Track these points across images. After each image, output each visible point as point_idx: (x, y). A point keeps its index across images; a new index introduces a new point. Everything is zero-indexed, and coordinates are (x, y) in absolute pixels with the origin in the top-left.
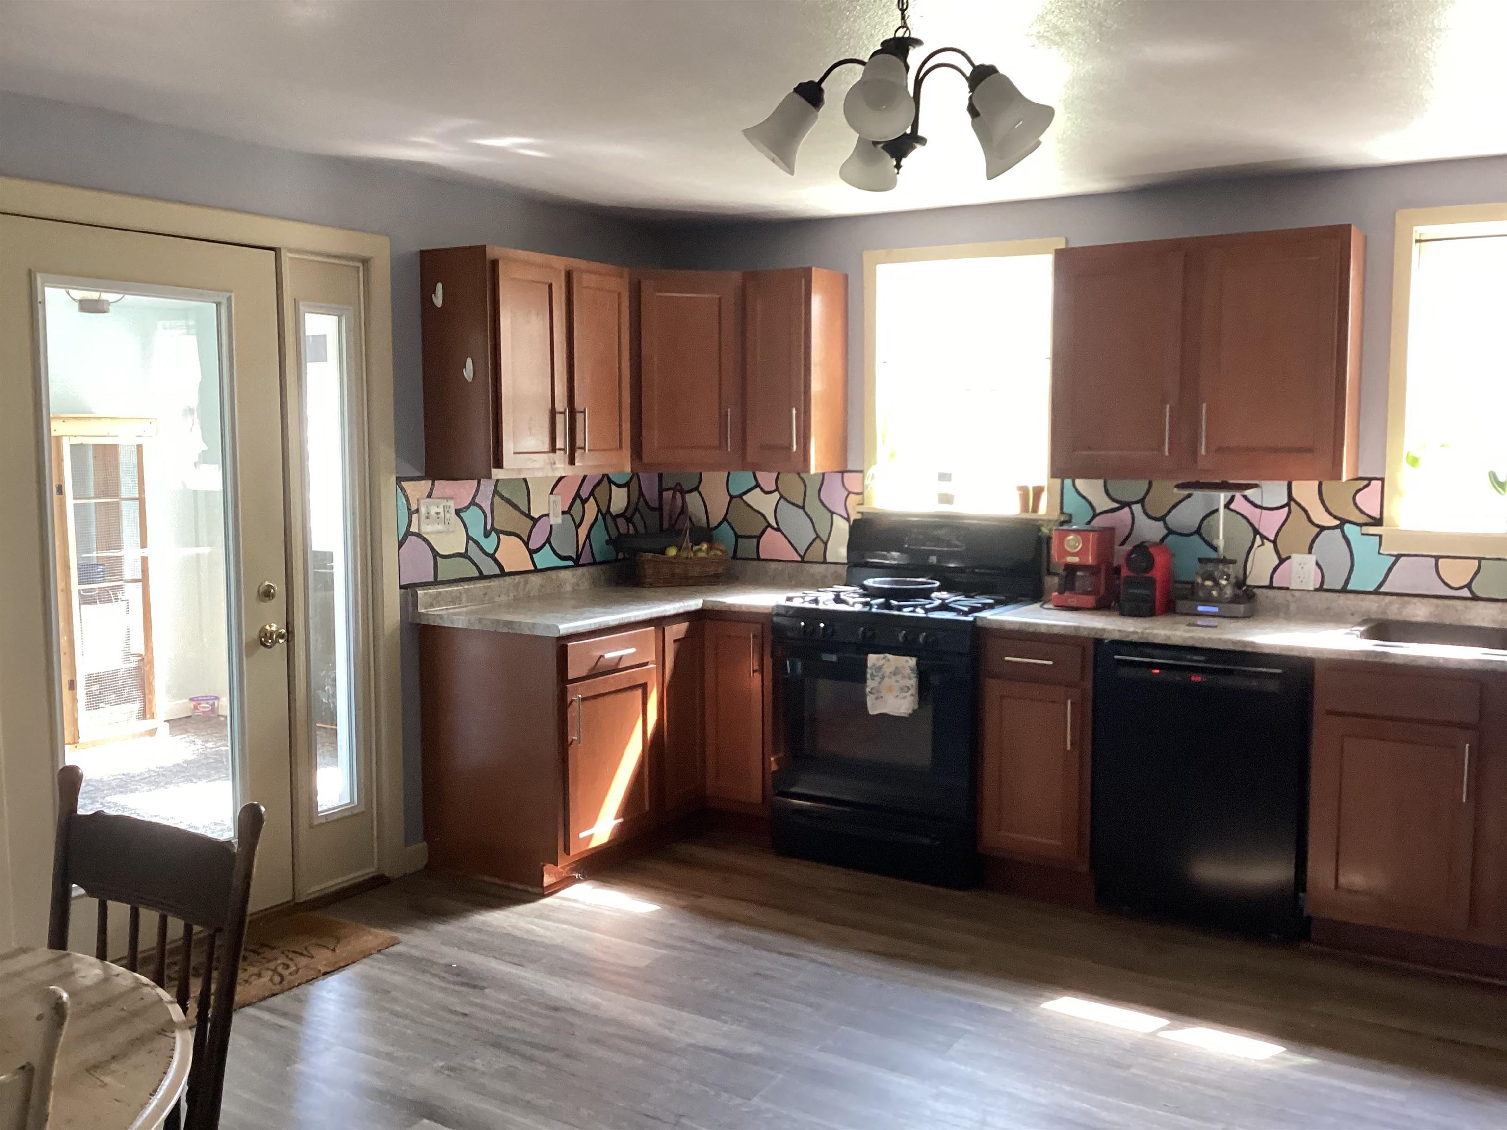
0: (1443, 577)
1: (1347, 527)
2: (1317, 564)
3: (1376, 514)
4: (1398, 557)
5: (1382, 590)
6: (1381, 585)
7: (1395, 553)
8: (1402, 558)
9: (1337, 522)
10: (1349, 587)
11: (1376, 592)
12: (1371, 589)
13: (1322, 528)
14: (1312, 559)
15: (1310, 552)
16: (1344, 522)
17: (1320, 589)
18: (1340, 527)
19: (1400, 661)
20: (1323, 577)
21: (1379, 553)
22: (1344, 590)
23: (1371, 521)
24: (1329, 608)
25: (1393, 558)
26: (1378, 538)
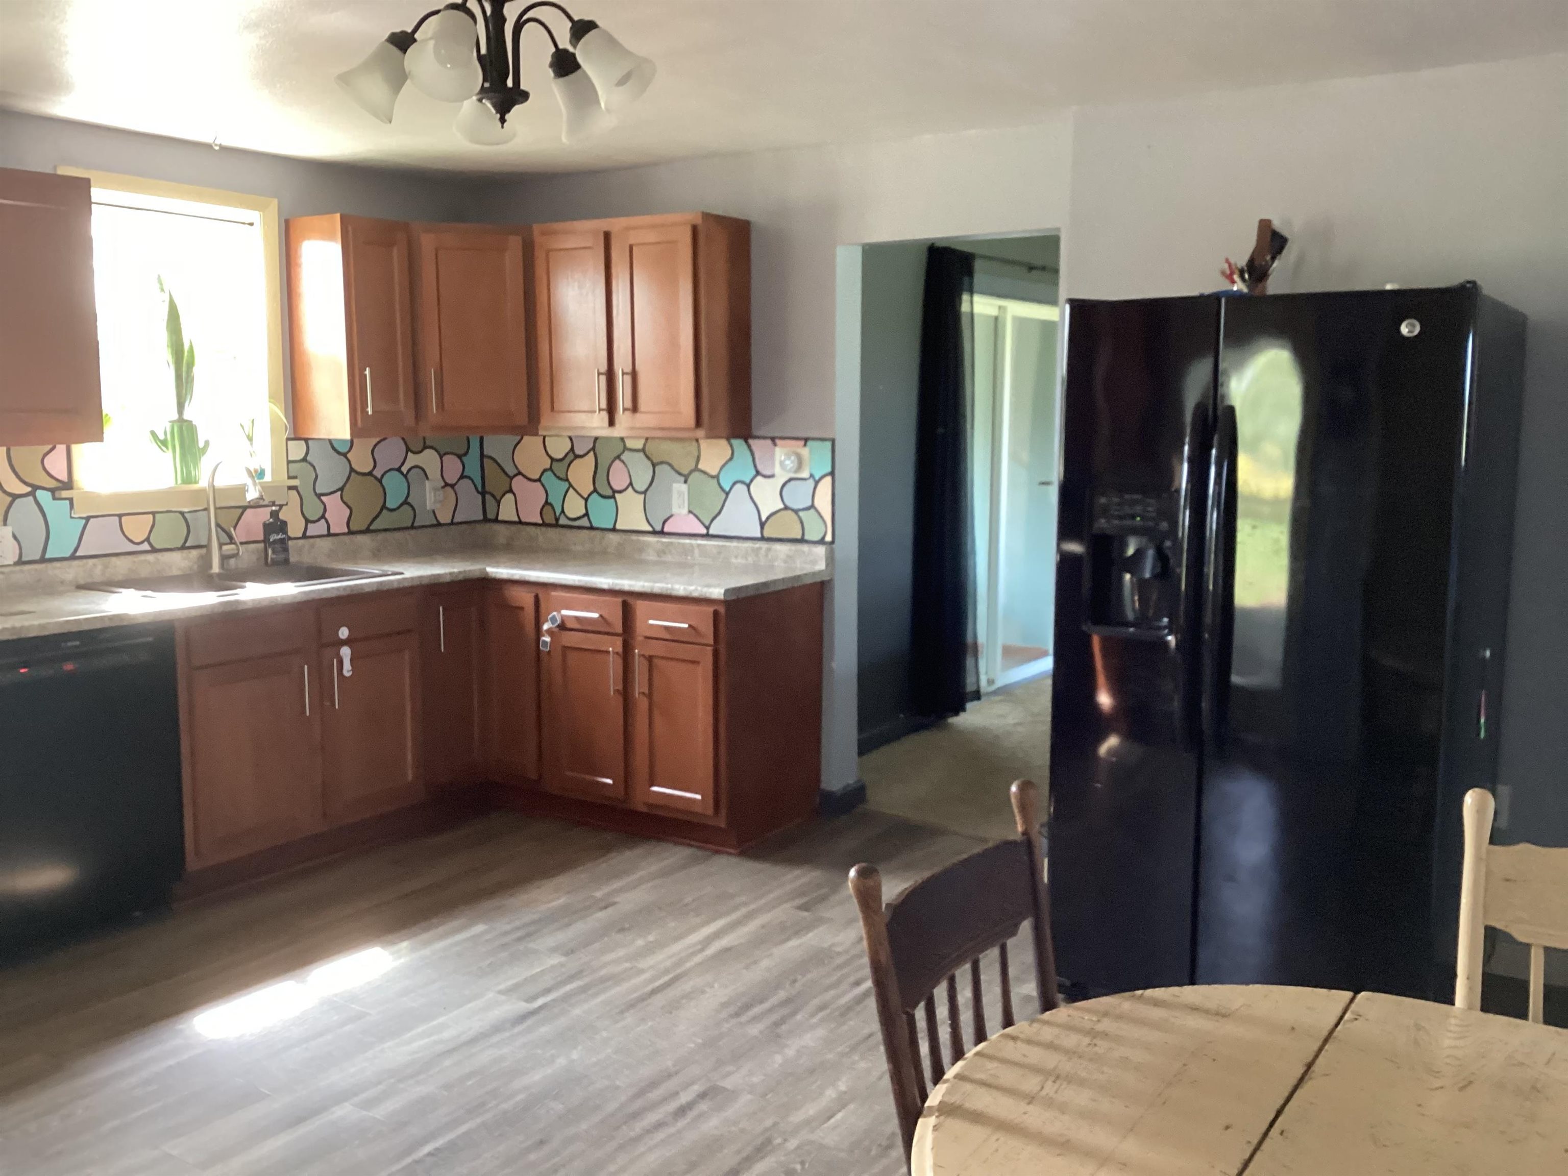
0: (126, 533)
1: (39, 493)
2: (15, 537)
3: (63, 477)
4: (88, 519)
5: (78, 554)
6: (76, 550)
7: (84, 515)
8: (92, 520)
9: (29, 489)
10: (48, 556)
11: (73, 557)
12: (68, 555)
13: (15, 497)
14: (8, 531)
15: (5, 524)
16: (35, 488)
17: (20, 562)
18: (32, 494)
19: (250, 605)
20: (20, 549)
21: (71, 517)
22: (43, 560)
23: (59, 485)
24: (39, 580)
25: (84, 521)
26: (67, 502)
